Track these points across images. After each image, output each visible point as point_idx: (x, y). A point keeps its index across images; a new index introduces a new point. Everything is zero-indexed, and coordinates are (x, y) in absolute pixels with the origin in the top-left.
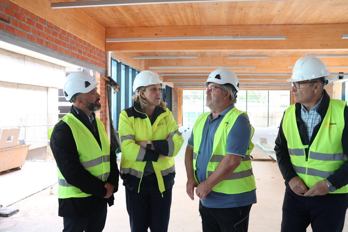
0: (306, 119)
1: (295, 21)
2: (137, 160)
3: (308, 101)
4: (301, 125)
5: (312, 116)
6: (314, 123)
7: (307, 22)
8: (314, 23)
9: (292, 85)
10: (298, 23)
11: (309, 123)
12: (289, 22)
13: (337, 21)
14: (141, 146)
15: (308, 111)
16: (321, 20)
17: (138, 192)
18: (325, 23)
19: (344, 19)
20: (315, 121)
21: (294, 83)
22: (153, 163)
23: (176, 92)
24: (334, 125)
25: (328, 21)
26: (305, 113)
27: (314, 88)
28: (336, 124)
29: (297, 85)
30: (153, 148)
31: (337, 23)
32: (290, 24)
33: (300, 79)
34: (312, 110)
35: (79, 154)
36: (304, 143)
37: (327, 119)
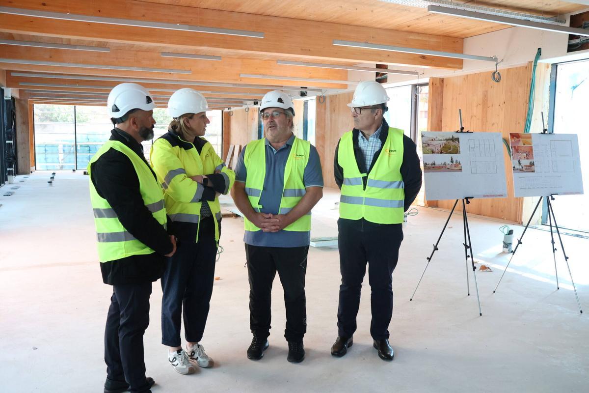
0: (365, 147)
1: (270, 11)
2: (193, 201)
3: (369, 127)
4: (359, 154)
5: (371, 143)
6: (374, 151)
7: (285, 15)
8: (293, 16)
9: (353, 110)
10: (273, 15)
11: (369, 151)
12: (261, 11)
13: (322, 18)
14: (198, 183)
15: (368, 140)
16: (304, 15)
17: (197, 242)
18: (308, 19)
19: (332, 17)
20: (374, 149)
21: (355, 108)
22: (210, 203)
23: (23, 108)
24: (394, 152)
25: (312, 17)
26: (364, 140)
27: (375, 114)
28: (395, 151)
29: (358, 111)
30: (210, 184)
31: (321, 22)
32: (261, 15)
33: (362, 105)
34: (372, 137)
35: (142, 194)
36: (362, 171)
37: (387, 145)
